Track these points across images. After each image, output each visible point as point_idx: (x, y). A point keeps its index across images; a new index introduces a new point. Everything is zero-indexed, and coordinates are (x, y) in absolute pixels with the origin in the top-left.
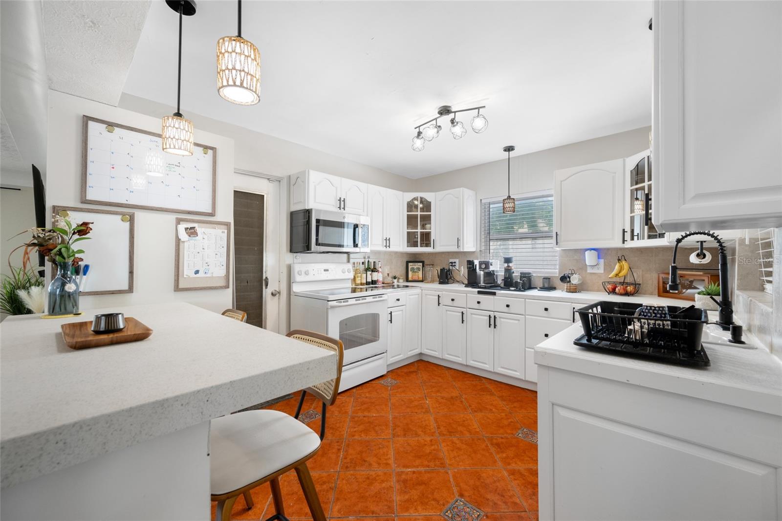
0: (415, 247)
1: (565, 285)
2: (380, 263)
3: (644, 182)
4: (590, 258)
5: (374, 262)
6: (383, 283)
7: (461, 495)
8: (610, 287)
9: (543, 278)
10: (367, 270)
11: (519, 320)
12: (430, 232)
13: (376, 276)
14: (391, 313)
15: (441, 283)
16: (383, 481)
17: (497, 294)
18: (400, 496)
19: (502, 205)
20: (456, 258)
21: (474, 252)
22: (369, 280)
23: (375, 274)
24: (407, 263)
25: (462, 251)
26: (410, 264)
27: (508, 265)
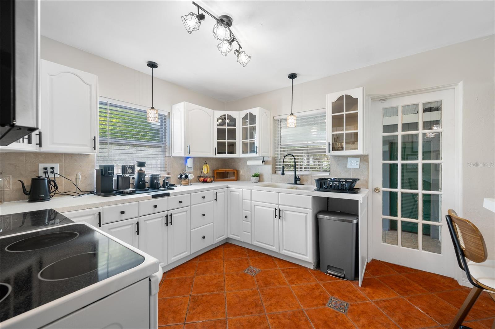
1: (183, 181)
3: (225, 126)
11: (187, 211)
17: (170, 194)
20: (53, 162)
27: (141, 168)
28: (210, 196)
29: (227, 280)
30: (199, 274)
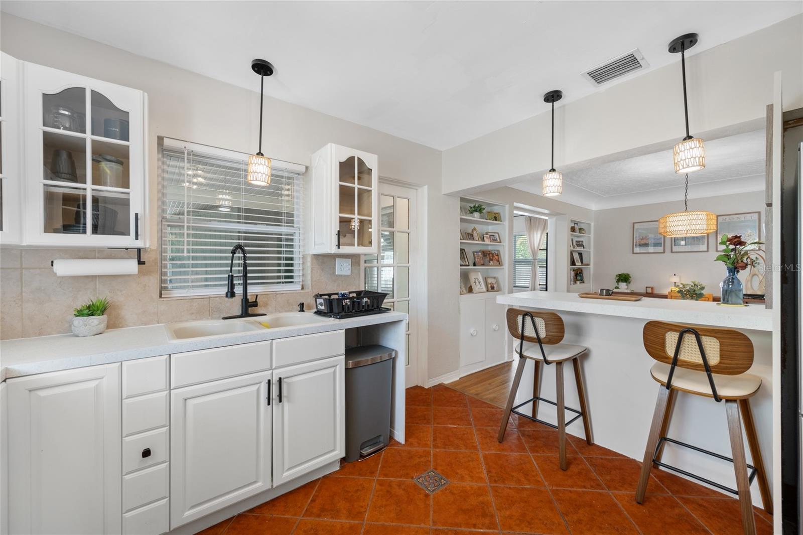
7: (427, 496)
16: (510, 517)
18: (488, 500)
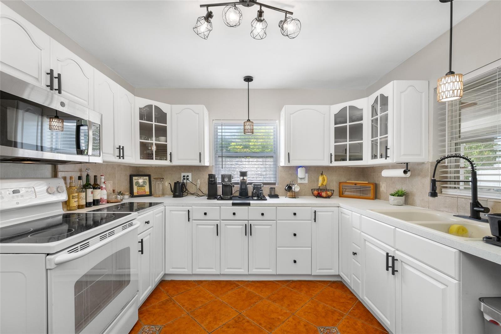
0: (148, 159)
1: (289, 193)
2: (103, 177)
3: (346, 123)
4: (301, 173)
5: (95, 177)
6: (108, 202)
8: (316, 192)
9: (270, 188)
10: (86, 187)
11: (271, 225)
12: (166, 145)
13: (100, 194)
14: (142, 242)
15: (175, 196)
17: (251, 204)
19: (242, 127)
20: (188, 172)
21: (208, 166)
22: (90, 200)
23: (97, 192)
24: (131, 177)
25: (203, 165)
26: (134, 178)
27: (243, 178)
28: (308, 214)
29: (287, 323)
30: (271, 299)
